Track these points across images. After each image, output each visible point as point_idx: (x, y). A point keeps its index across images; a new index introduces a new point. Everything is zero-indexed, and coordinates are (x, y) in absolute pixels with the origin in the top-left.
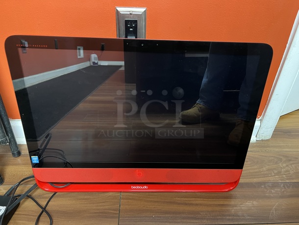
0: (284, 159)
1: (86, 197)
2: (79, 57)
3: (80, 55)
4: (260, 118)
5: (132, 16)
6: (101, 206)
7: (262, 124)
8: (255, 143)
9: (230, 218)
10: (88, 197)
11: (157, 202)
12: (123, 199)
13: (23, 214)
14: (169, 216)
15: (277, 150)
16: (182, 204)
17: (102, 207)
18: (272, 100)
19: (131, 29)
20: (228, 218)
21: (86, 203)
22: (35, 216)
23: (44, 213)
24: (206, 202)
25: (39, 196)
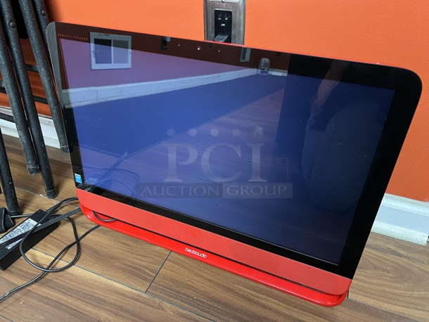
1: (128, 242)
2: (241, 61)
3: (244, 58)
5: (224, 5)
6: (139, 260)
10: (131, 243)
11: (211, 281)
12: (170, 261)
13: (56, 239)
14: (216, 305)
16: (243, 297)
17: (139, 262)
19: (223, 25)
21: (124, 249)
23: (76, 245)
24: (280, 309)
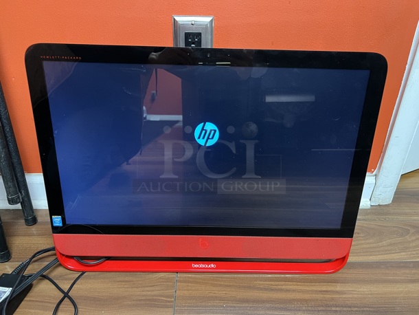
0: (412, 230)
1: (127, 279)
4: (374, 173)
5: (194, 27)
6: (148, 291)
7: (377, 181)
8: (369, 209)
9: (338, 309)
10: (130, 278)
11: (230, 286)
12: (180, 282)
13: (36, 301)
14: (247, 305)
15: (401, 218)
16: (266, 289)
17: (149, 293)
18: (390, 145)
19: (193, 45)
20: (334, 309)
21: (127, 286)
22: (53, 303)
23: (66, 299)
24: (300, 288)
25: (60, 276)
